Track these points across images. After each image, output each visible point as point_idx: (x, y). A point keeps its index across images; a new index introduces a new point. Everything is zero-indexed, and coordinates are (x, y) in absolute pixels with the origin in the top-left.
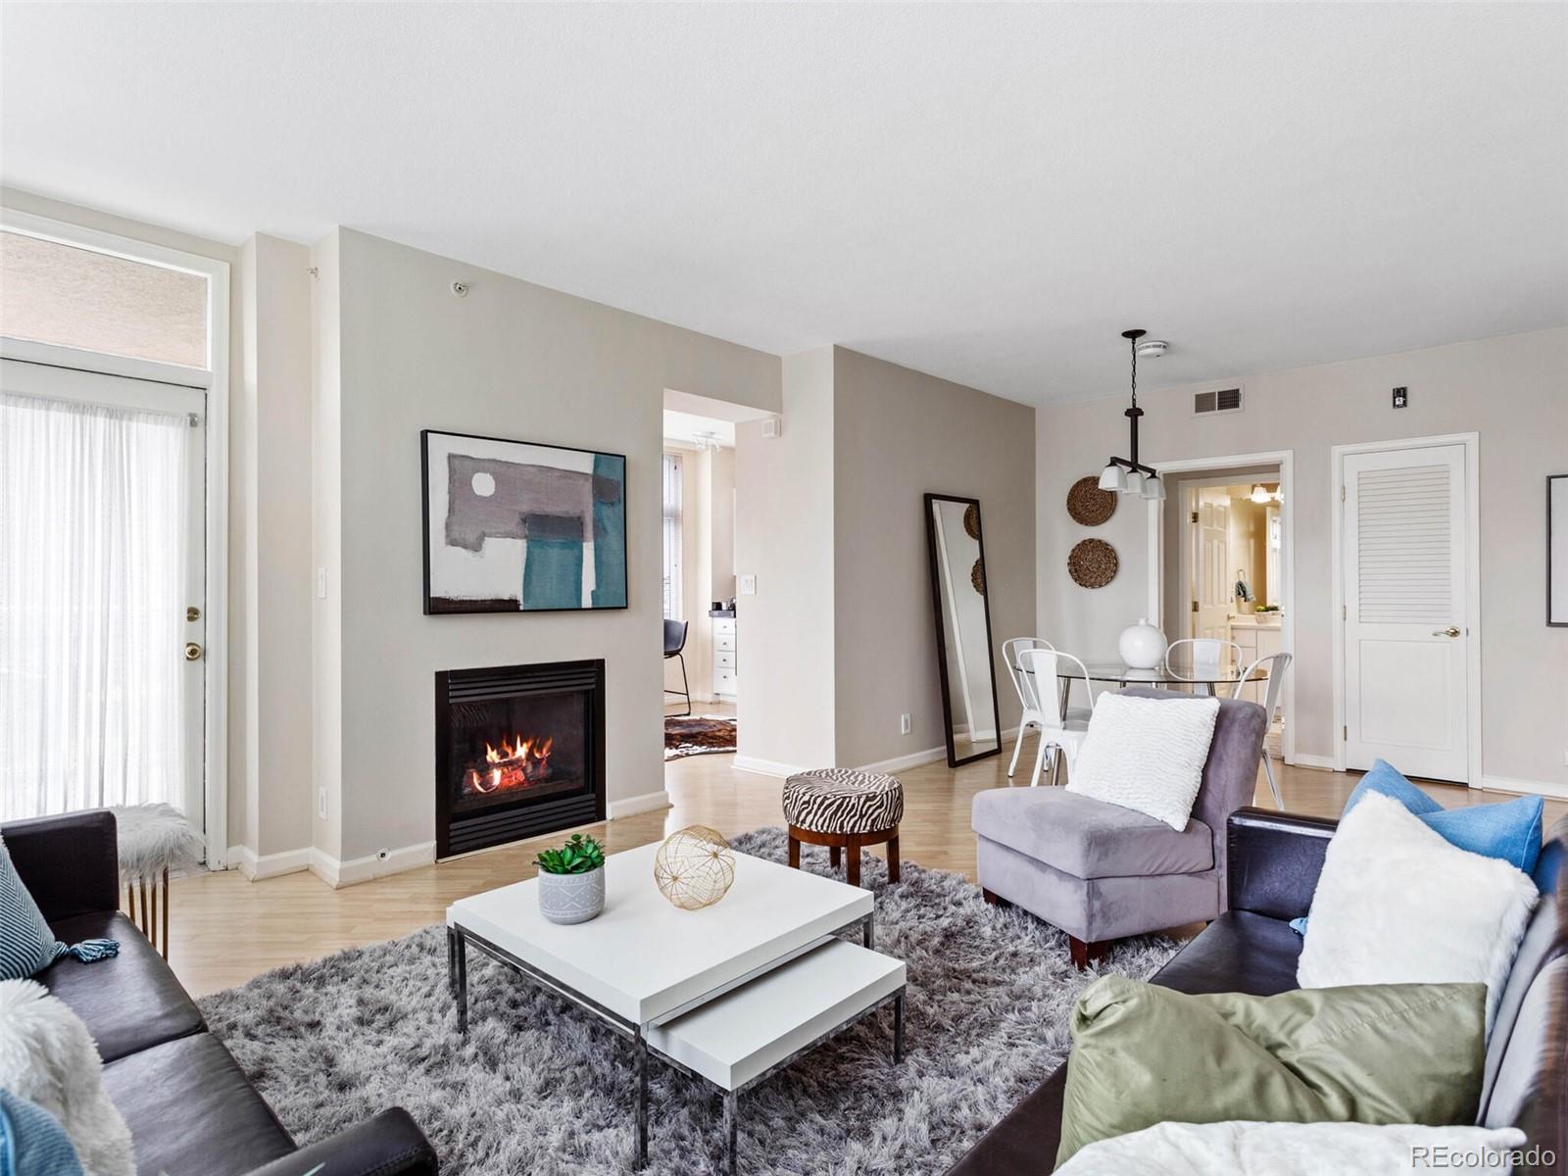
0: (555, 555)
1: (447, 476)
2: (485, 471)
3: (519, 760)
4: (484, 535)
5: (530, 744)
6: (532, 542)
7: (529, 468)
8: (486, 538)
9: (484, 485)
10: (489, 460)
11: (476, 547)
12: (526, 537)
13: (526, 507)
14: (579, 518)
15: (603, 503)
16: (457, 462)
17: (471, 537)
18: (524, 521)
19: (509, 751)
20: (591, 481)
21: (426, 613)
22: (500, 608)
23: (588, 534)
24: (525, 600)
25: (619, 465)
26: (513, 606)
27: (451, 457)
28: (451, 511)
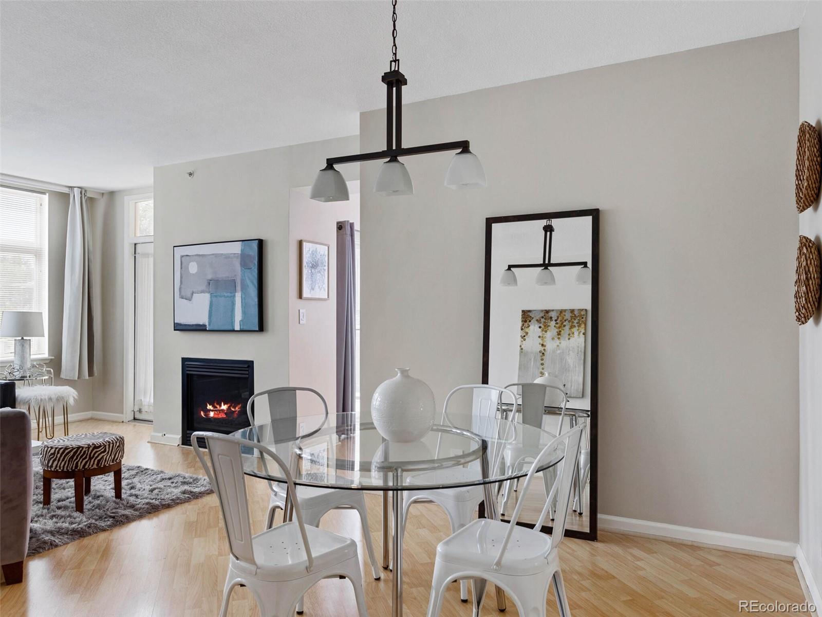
0: (222, 301)
1: (180, 266)
2: (194, 261)
3: (223, 410)
4: (193, 293)
5: (228, 405)
6: (212, 294)
7: (210, 256)
8: (195, 294)
9: (193, 268)
10: (197, 255)
11: (190, 299)
12: (209, 292)
13: (210, 277)
14: (234, 280)
15: (246, 269)
16: (183, 259)
17: (189, 295)
18: (209, 284)
19: (218, 406)
20: (240, 257)
21: (175, 330)
22: (199, 329)
23: (239, 288)
24: (209, 325)
25: (255, 245)
26: (204, 328)
27: (182, 256)
28: (181, 283)
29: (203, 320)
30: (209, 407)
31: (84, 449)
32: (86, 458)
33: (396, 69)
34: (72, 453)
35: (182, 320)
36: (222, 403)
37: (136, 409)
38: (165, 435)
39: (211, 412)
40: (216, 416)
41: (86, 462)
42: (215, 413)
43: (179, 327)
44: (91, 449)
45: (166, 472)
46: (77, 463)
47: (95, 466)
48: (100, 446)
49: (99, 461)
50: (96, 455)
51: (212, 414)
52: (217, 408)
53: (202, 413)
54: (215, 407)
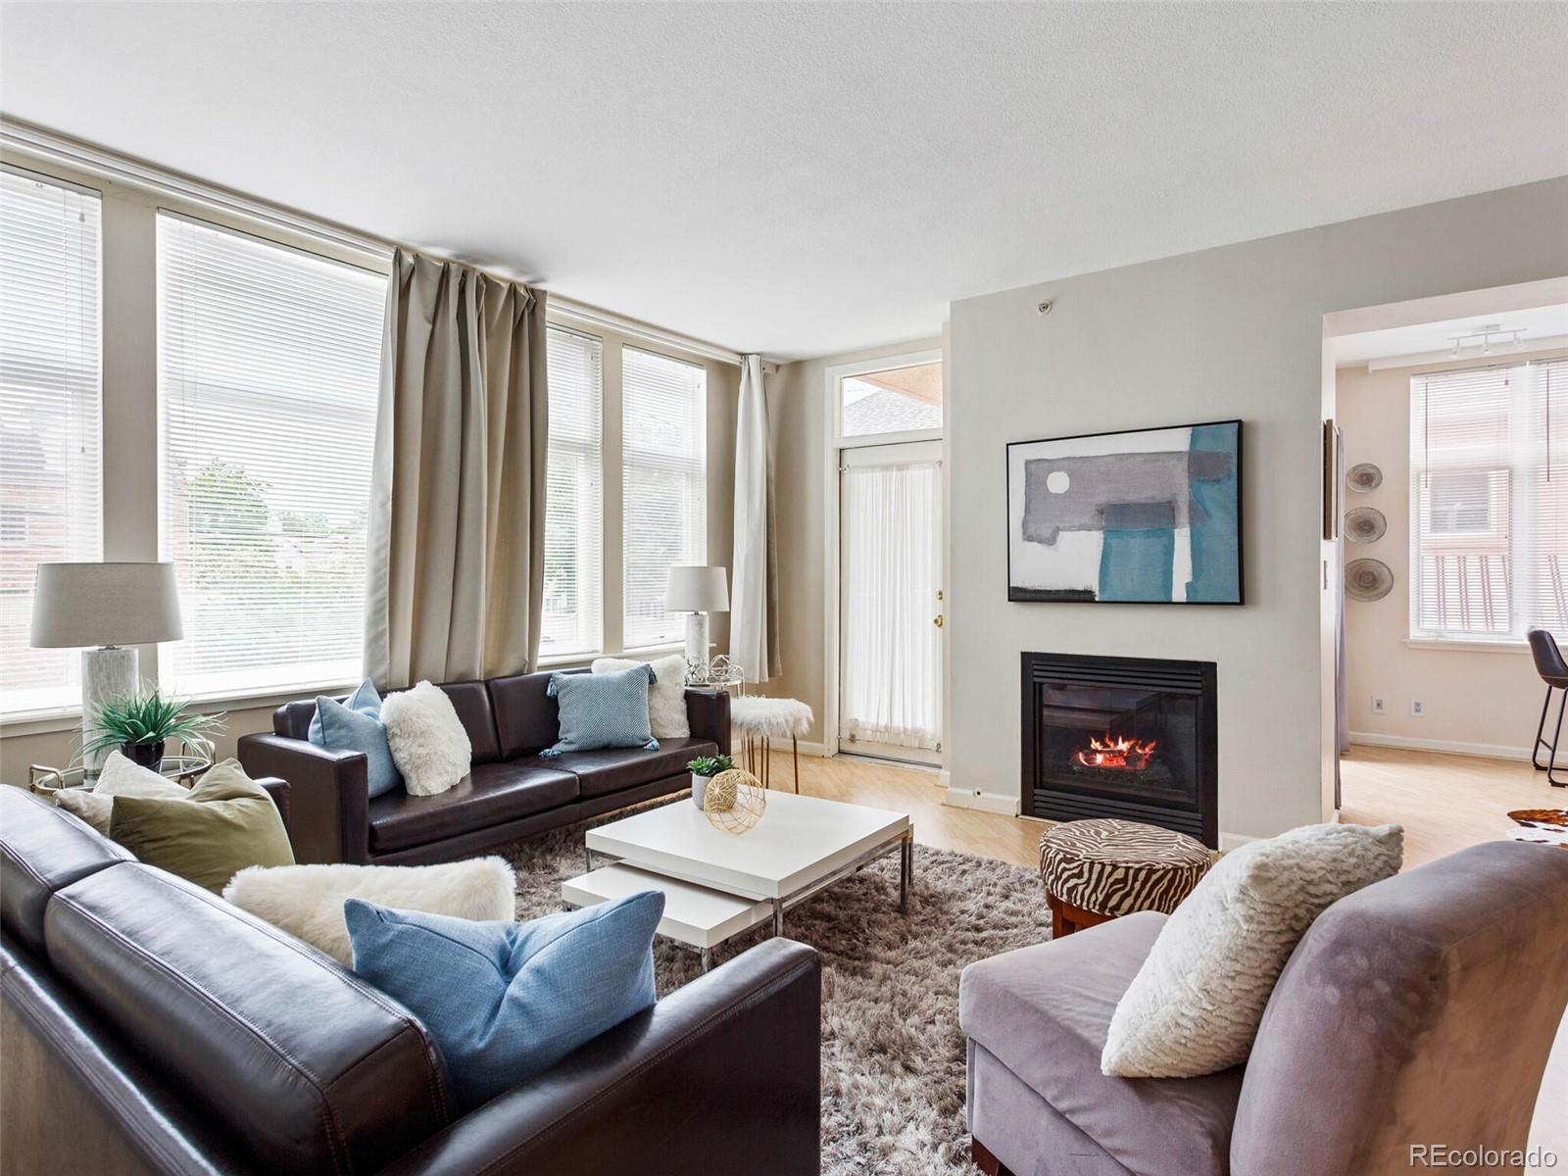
0: (1137, 545)
1: (1024, 480)
2: (1059, 470)
3: (1121, 752)
4: (1057, 530)
5: (1132, 743)
6: (1108, 532)
7: (1105, 459)
8: (1061, 533)
9: (1058, 483)
10: (1064, 459)
11: (1051, 541)
12: (1102, 528)
13: (1102, 499)
14: (1170, 502)
15: (1203, 481)
16: (1033, 467)
17: (1046, 532)
18: (1101, 512)
19: (1112, 745)
20: (1186, 458)
21: (1009, 600)
22: (1076, 598)
23: (1183, 516)
24: (1102, 589)
25: (1225, 433)
26: (1087, 597)
27: (1028, 463)
28: (1027, 511)
29: (1084, 580)
30: (1095, 745)
35: (1030, 581)
36: (1120, 739)
37: (846, 735)
38: (979, 793)
39: (1098, 755)
40: (1108, 764)
42: (1105, 759)
43: (1022, 596)
51: (1099, 759)
52: (1109, 746)
54: (1106, 745)
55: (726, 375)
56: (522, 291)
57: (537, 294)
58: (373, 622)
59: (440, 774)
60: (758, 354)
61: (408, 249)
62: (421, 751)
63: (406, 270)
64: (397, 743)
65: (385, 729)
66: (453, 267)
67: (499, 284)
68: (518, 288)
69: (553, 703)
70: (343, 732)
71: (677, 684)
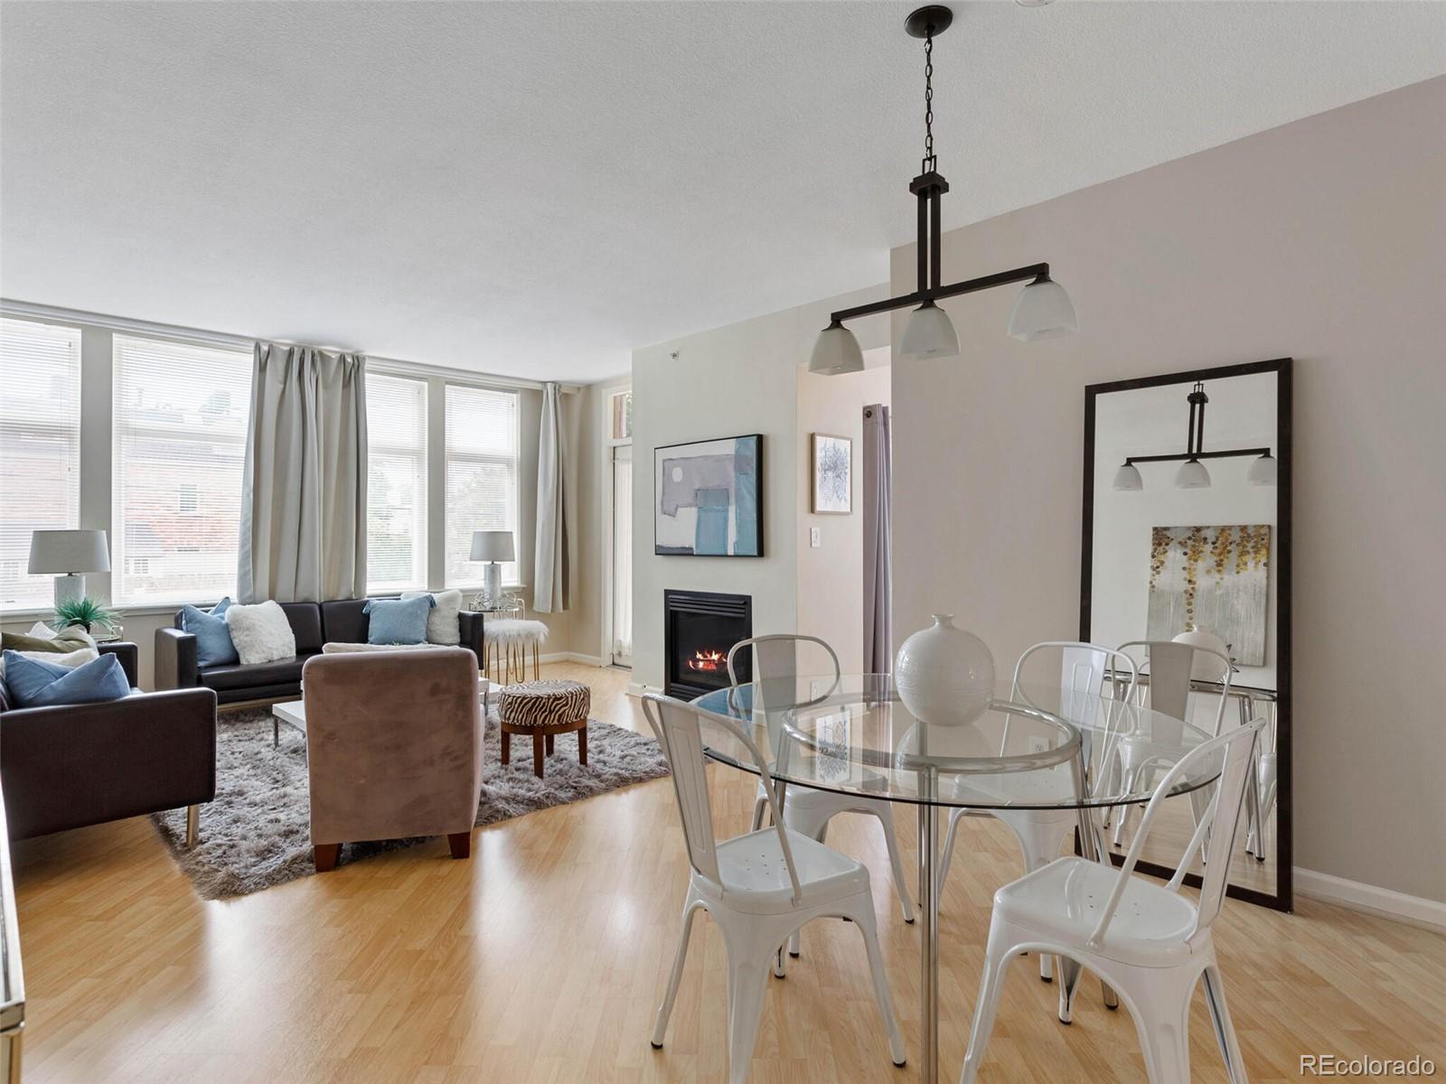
0: (713, 517)
1: (662, 473)
2: (677, 467)
3: (714, 660)
4: (677, 507)
5: (720, 655)
6: (699, 508)
7: (698, 459)
8: (679, 509)
9: (677, 474)
10: (678, 459)
11: (673, 515)
12: (696, 506)
13: (697, 487)
14: (727, 488)
15: (741, 475)
16: (665, 464)
17: (672, 509)
18: (696, 495)
19: (709, 656)
20: (733, 460)
21: (656, 554)
22: (685, 553)
23: (732, 499)
24: (697, 547)
25: (753, 442)
26: (690, 552)
27: (664, 461)
28: (663, 494)
29: (689, 540)
30: (699, 656)
31: (544, 700)
32: (546, 711)
33: (932, 170)
34: (530, 704)
35: (665, 541)
36: (714, 651)
37: (615, 652)
38: (645, 686)
39: (700, 660)
40: (706, 669)
41: (546, 717)
42: (704, 665)
43: (662, 551)
44: (551, 700)
45: (642, 734)
46: (536, 716)
47: (556, 722)
48: (561, 698)
49: (560, 716)
50: (557, 709)
51: (701, 665)
52: (707, 657)
53: (691, 663)
54: (705, 657)
55: (533, 397)
56: (349, 360)
57: (360, 360)
58: (242, 565)
59: (257, 653)
60: (552, 382)
61: (263, 341)
62: (246, 639)
63: (263, 356)
64: (234, 634)
65: (227, 626)
66: (296, 349)
67: (330, 357)
68: (346, 356)
69: (367, 617)
70: (198, 625)
71: (452, 608)
